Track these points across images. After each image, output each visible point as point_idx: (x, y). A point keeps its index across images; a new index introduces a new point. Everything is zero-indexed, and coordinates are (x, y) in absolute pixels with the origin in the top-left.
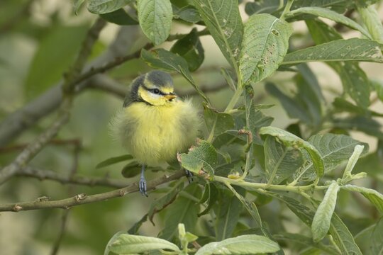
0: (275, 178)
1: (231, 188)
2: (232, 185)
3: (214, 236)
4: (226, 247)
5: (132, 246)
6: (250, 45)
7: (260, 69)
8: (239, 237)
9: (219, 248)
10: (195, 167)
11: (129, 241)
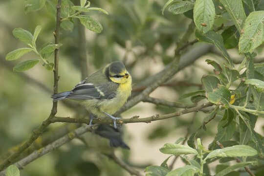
0: (259, 108)
1: (238, 112)
2: (238, 110)
3: (239, 141)
4: (225, 152)
5: (172, 150)
6: (247, 30)
7: (250, 44)
8: (234, 146)
9: (220, 153)
10: (216, 101)
11: (170, 147)
